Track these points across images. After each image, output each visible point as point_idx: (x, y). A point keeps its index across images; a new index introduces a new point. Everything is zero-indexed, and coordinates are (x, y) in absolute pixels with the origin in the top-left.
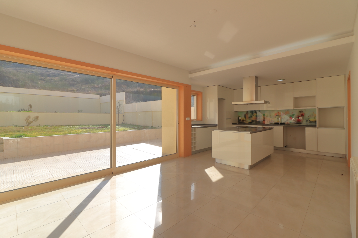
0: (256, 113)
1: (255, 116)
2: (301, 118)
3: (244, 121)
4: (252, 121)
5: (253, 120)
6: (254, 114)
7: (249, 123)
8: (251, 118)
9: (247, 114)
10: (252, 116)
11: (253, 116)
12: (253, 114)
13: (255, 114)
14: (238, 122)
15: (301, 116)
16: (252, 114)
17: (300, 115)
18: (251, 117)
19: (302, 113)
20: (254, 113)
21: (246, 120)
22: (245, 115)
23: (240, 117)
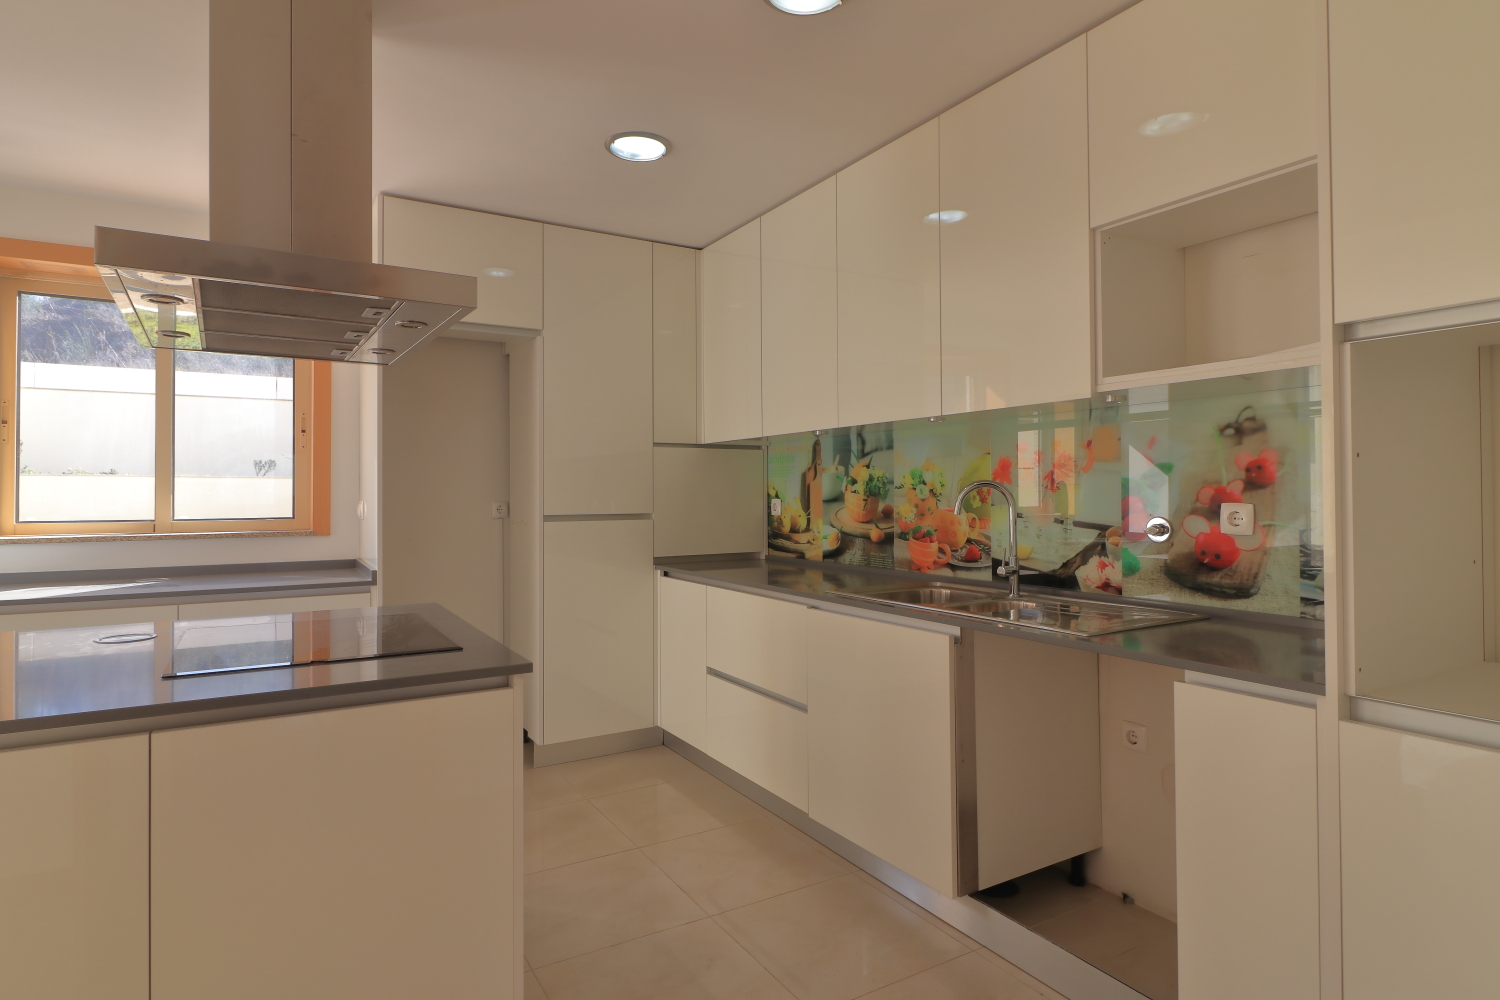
0: (866, 460)
1: (860, 487)
2: (1237, 519)
3: (796, 537)
4: (846, 540)
5: (847, 529)
6: (853, 473)
7: (828, 555)
8: (835, 506)
9: (812, 473)
10: (843, 489)
11: (849, 486)
12: (847, 474)
13: (860, 472)
14: (771, 546)
15: (1237, 487)
16: (842, 469)
17: (1231, 477)
18: (838, 499)
19: (1249, 450)
20: (853, 460)
21: (807, 529)
22: (804, 476)
23: (777, 496)
